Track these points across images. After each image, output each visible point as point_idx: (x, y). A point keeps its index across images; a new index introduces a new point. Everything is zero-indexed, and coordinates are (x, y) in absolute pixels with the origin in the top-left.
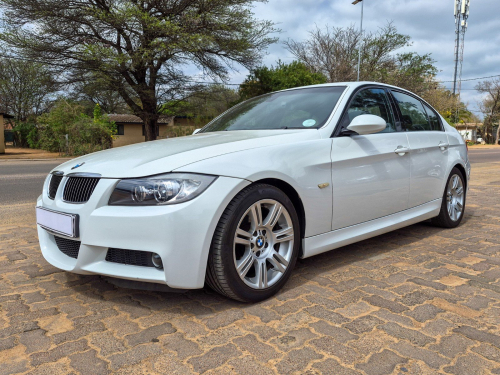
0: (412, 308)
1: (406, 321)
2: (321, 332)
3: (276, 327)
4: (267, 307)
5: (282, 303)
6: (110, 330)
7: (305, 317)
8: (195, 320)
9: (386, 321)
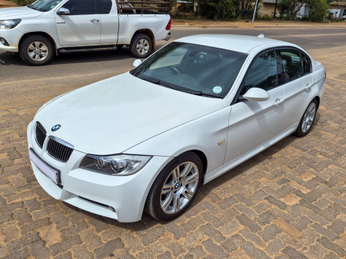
0: (263, 228)
1: (258, 241)
2: (208, 250)
3: (183, 244)
4: (179, 224)
5: (188, 219)
6: (84, 243)
7: (200, 235)
8: (135, 235)
9: (247, 240)
